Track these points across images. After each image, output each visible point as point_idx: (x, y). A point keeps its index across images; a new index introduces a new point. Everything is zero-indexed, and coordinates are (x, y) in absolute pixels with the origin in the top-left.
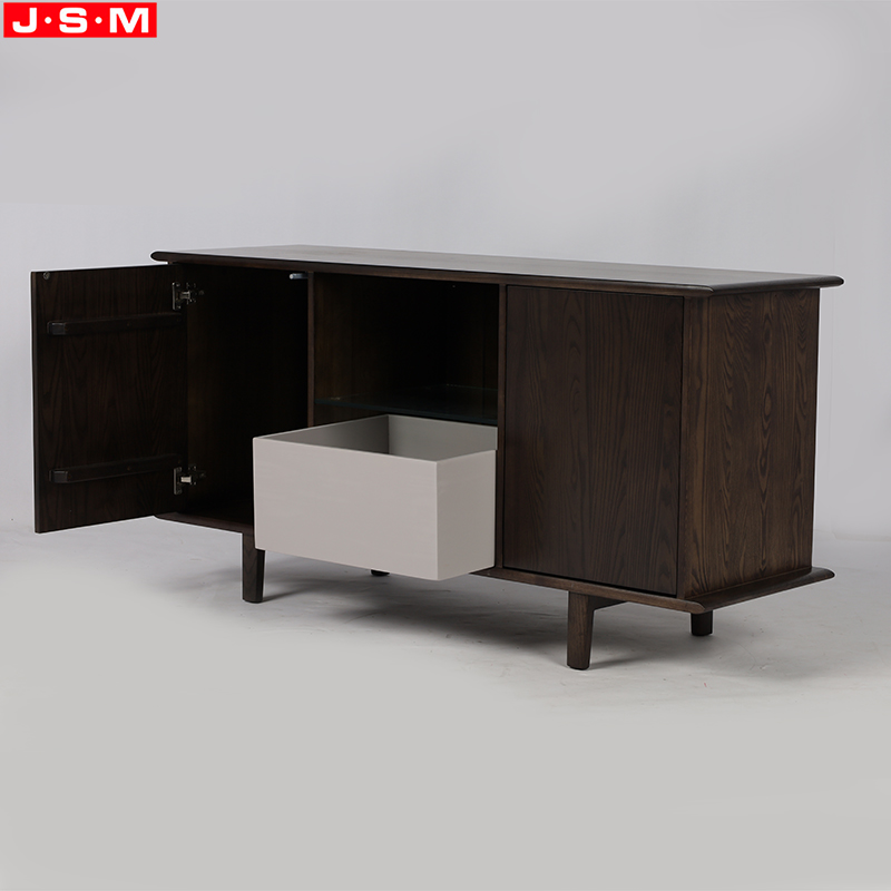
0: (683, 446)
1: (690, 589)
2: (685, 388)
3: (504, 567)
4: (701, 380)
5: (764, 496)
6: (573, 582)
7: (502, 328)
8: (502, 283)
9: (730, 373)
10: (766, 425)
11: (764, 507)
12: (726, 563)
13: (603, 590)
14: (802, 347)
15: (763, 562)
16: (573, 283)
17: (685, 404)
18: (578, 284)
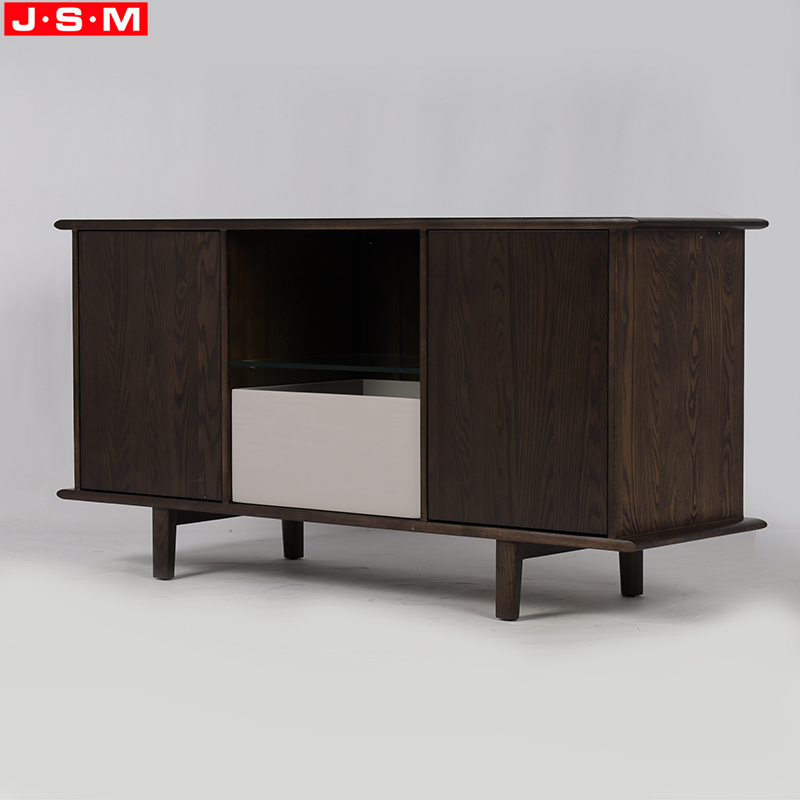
0: (610, 381)
1: (622, 528)
2: (611, 322)
3: (429, 520)
4: (628, 315)
5: (693, 439)
6: (500, 530)
7: (423, 274)
8: (423, 229)
9: (657, 310)
10: (694, 367)
11: (694, 451)
12: (657, 505)
13: (532, 536)
14: (728, 290)
15: (694, 508)
16: (497, 224)
17: (612, 338)
18: (501, 224)
